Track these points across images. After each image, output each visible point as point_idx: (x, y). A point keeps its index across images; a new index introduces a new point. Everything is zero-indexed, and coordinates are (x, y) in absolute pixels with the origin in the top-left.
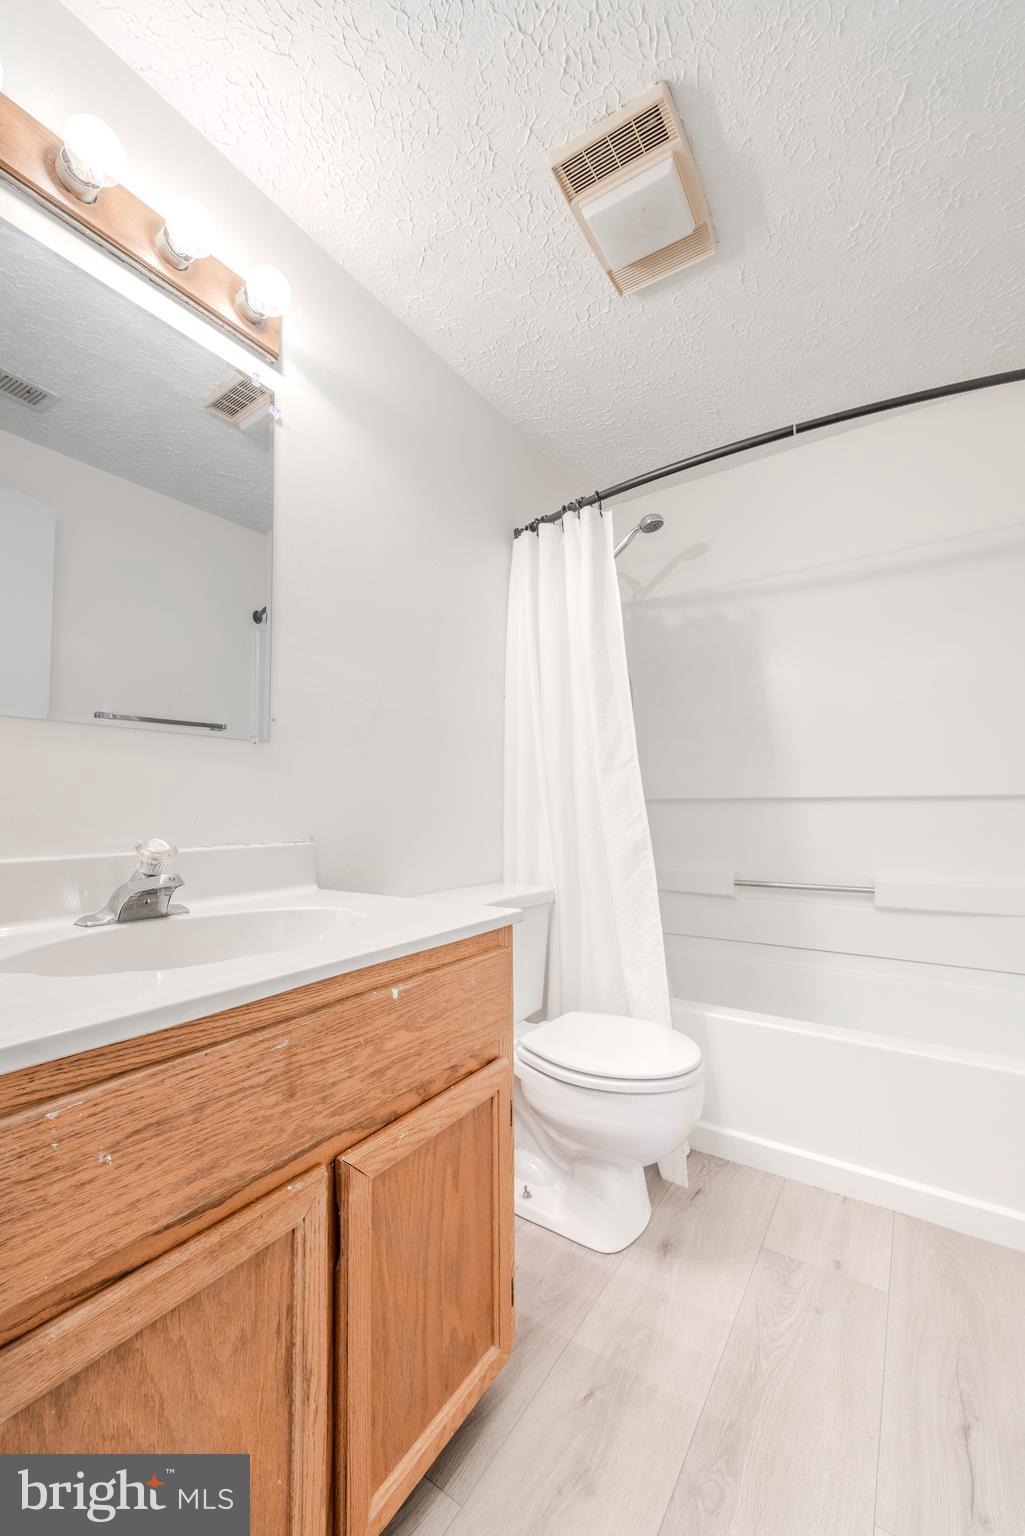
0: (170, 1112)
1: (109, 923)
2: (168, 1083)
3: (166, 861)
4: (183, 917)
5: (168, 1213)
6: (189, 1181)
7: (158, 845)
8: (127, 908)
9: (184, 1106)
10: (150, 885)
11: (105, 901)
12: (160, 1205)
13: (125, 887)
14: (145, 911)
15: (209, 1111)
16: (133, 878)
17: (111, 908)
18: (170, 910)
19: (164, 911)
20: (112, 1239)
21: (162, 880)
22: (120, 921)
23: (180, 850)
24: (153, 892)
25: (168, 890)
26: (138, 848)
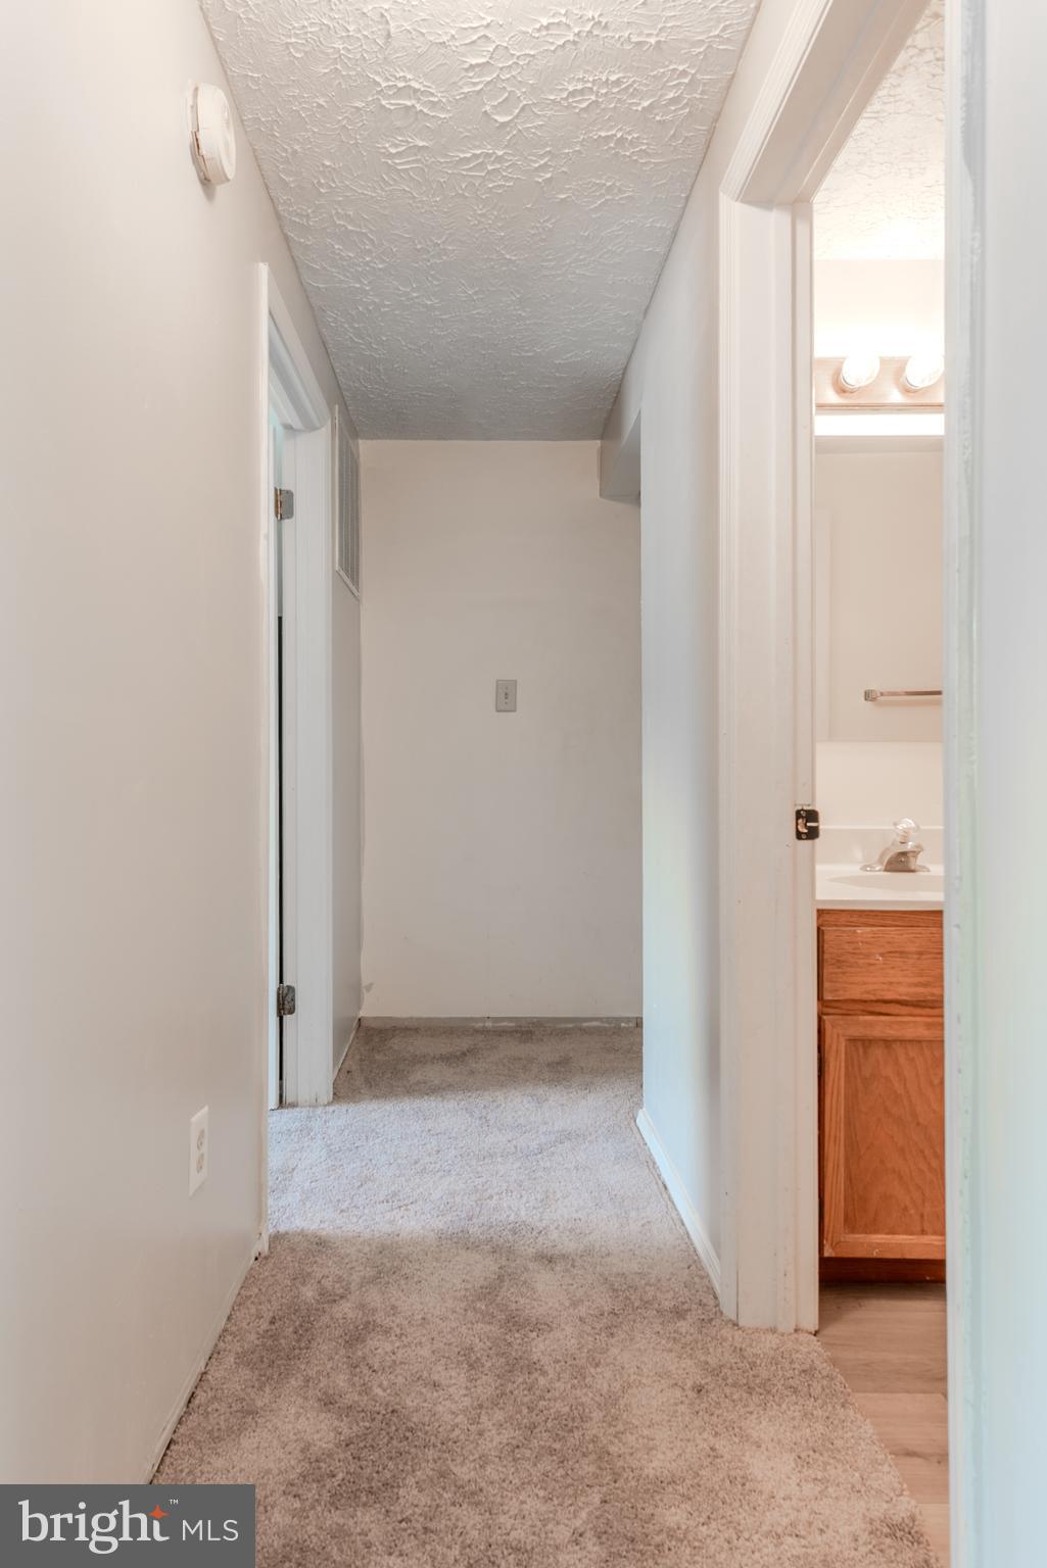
0: (906, 950)
1: (879, 871)
2: (905, 936)
3: (912, 833)
4: (926, 874)
5: (906, 995)
6: (916, 985)
7: (907, 823)
8: (890, 862)
9: (914, 949)
10: (902, 849)
11: (877, 857)
12: (903, 989)
13: (887, 849)
14: (900, 867)
15: (924, 957)
16: (893, 844)
17: (880, 861)
18: (918, 868)
19: (913, 868)
20: (882, 993)
21: (910, 846)
22: (886, 870)
23: (922, 827)
24: (904, 854)
25: (915, 853)
26: (895, 824)
